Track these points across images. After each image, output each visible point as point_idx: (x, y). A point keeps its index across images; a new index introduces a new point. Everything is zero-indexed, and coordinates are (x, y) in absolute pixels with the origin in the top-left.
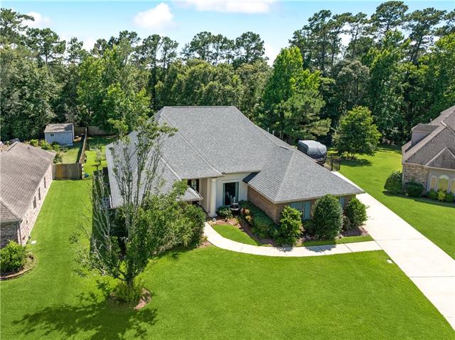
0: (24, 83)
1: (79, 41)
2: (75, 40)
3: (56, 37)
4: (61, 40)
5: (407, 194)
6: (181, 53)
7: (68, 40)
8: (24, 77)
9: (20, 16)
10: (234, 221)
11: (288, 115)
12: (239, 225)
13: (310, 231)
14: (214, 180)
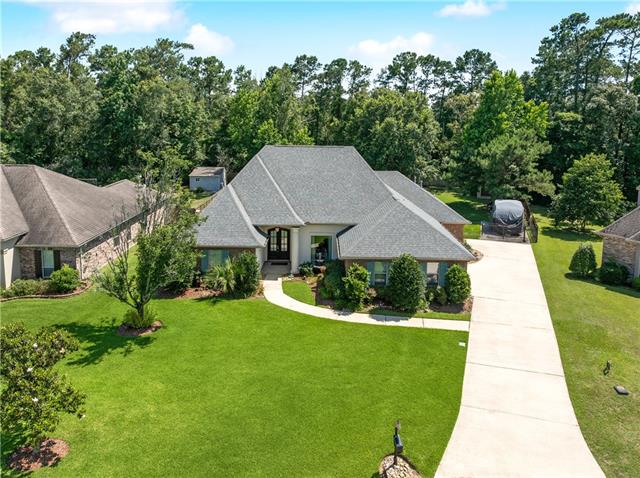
0: (174, 120)
1: (247, 69)
2: (241, 69)
3: (221, 65)
4: (226, 69)
5: (597, 279)
6: (375, 81)
7: (234, 69)
8: (177, 112)
9: (178, 46)
10: (312, 280)
11: (485, 163)
12: (315, 285)
13: (387, 299)
14: (295, 230)
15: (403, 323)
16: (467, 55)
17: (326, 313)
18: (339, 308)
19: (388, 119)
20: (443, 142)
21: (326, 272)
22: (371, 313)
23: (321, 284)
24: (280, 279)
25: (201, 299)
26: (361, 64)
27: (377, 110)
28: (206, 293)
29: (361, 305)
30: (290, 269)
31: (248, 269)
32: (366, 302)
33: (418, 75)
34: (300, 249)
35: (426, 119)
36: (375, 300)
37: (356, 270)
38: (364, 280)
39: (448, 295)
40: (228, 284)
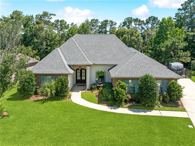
2: (73, 24)
3: (66, 23)
4: (67, 24)
7: (70, 24)
8: (49, 37)
9: (51, 15)
10: (96, 92)
11: (163, 49)
12: (98, 94)
13: (137, 100)
14: (88, 67)
15: (148, 113)
16: (150, 18)
17: (104, 108)
18: (111, 105)
19: (124, 36)
20: (144, 46)
21: (103, 87)
22: (129, 108)
23: (101, 93)
24: (80, 92)
25: (38, 100)
26: (113, 21)
27: (120, 33)
28: (41, 98)
29: (123, 103)
30: (86, 87)
31: (62, 85)
32: (126, 101)
33: (133, 26)
34: (91, 77)
35: (138, 36)
36: (131, 101)
37: (119, 84)
38: (125, 89)
39: (171, 97)
40: (51, 92)
